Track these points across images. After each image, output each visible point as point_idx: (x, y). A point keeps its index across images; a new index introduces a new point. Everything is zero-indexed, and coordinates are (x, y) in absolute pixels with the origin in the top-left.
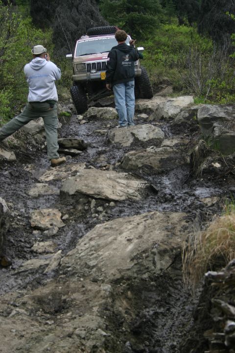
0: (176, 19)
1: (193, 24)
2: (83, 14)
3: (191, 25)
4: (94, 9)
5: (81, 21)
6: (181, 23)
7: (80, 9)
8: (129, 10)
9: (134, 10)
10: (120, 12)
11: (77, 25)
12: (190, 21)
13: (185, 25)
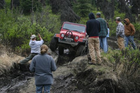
0: (97, 9)
1: (102, 10)
2: (69, 11)
3: (101, 11)
4: (71, 10)
5: (68, 14)
6: (98, 10)
7: (68, 10)
8: (81, 9)
9: (83, 9)
10: (79, 9)
11: (67, 15)
12: (101, 9)
13: (99, 11)
